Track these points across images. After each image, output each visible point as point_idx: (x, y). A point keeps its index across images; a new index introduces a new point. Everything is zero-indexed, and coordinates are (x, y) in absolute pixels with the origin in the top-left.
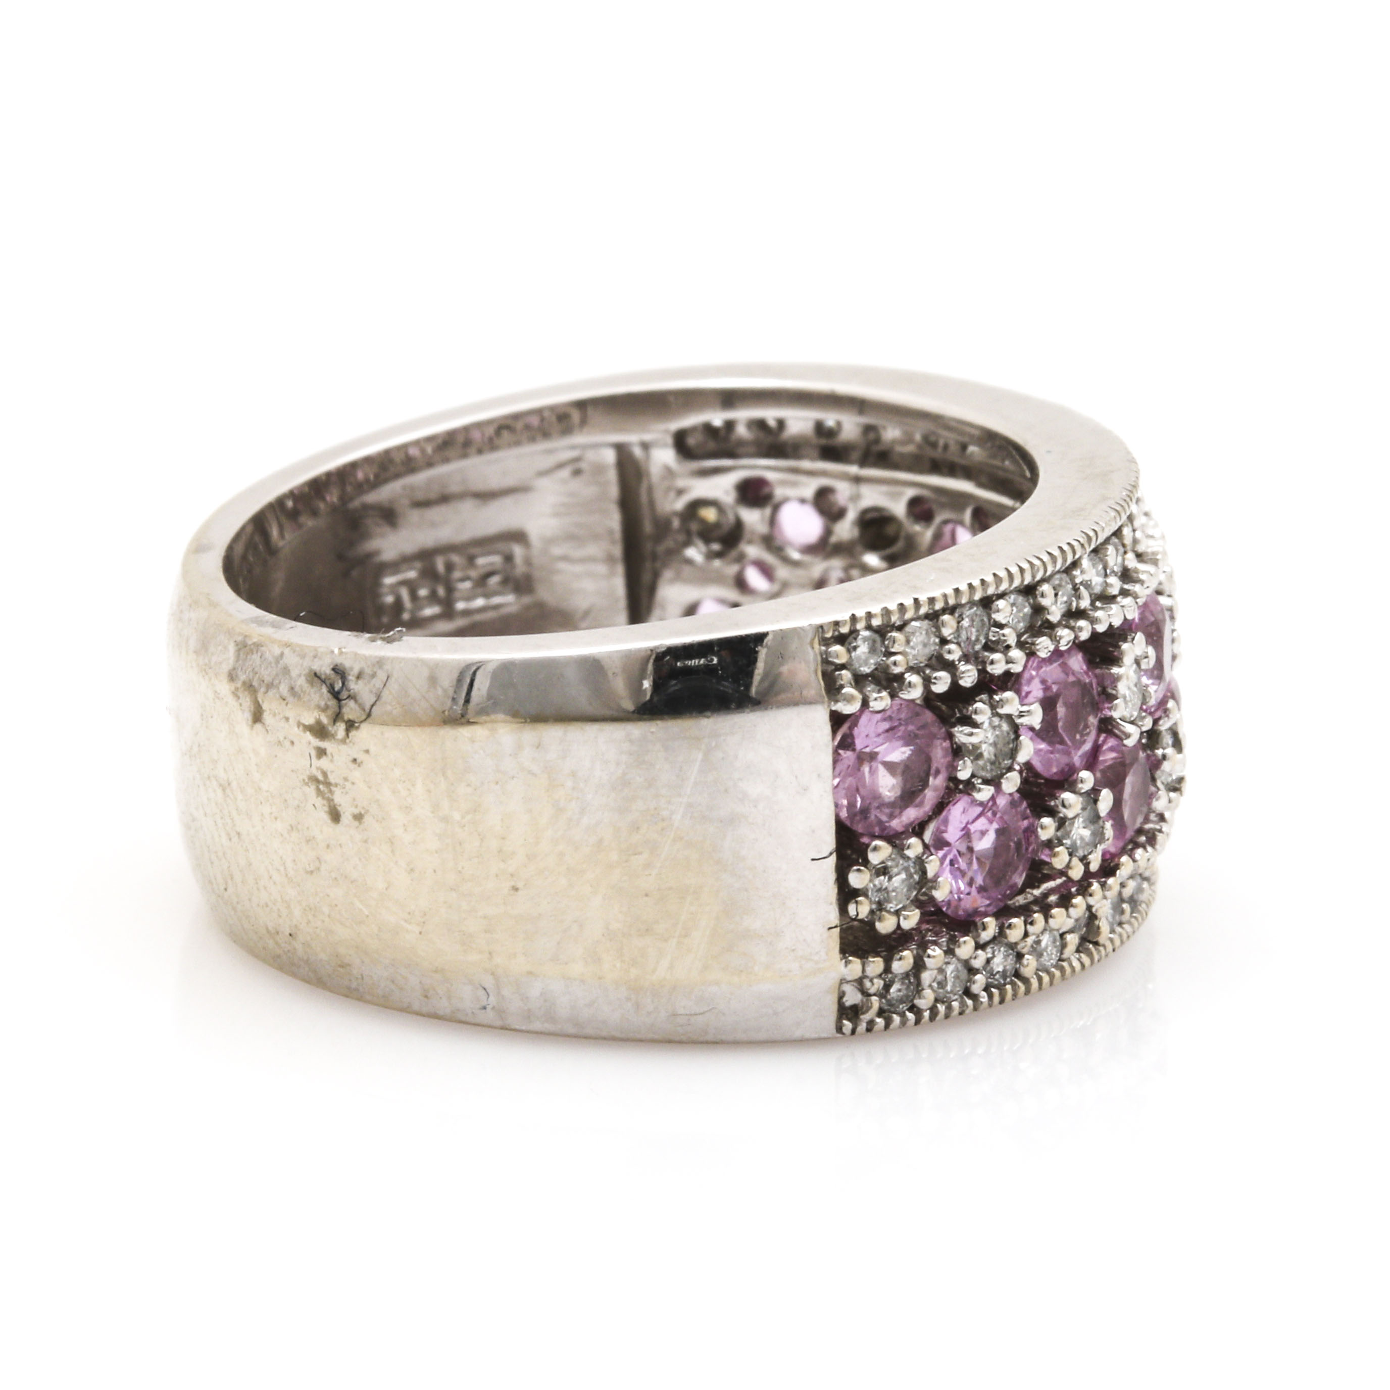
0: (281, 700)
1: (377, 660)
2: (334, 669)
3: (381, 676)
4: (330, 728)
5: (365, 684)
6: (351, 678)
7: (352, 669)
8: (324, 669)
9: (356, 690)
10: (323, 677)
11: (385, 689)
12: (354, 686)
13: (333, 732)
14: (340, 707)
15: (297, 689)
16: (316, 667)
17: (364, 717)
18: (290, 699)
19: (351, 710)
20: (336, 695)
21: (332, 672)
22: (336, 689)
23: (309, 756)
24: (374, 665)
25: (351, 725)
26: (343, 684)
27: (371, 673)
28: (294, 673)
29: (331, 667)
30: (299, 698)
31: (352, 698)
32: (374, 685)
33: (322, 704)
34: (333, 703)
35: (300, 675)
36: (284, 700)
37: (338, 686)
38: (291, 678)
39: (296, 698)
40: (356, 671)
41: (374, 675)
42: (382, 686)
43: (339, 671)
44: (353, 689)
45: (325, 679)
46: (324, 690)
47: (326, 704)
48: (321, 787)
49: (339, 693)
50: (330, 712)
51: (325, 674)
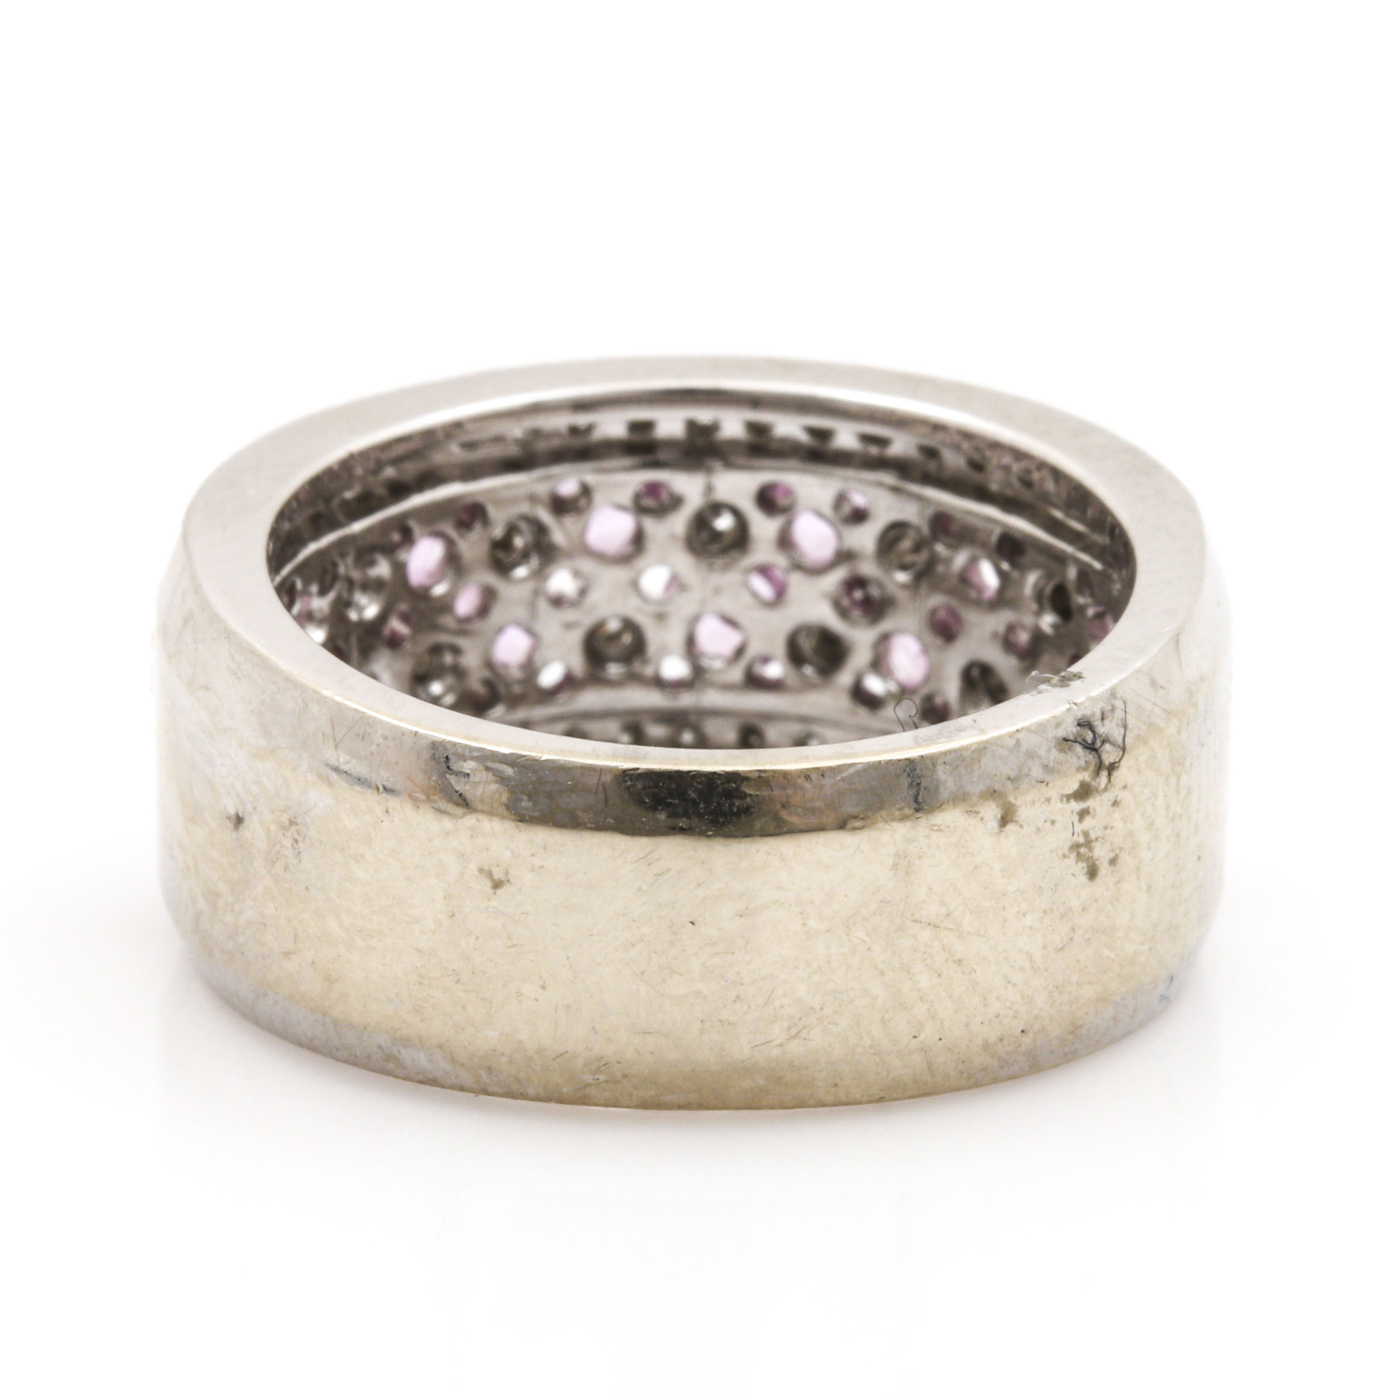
0: (1039, 785)
1: (1110, 692)
2: (1079, 725)
3: (1119, 704)
4: (1093, 783)
5: (1111, 722)
6: (1097, 723)
7: (1093, 714)
8: (1069, 730)
9: (1105, 731)
10: (1072, 738)
11: (1127, 715)
12: (1102, 729)
13: (1096, 786)
14: (1099, 757)
15: (1051, 764)
16: (1061, 733)
17: (1121, 753)
18: (1048, 778)
19: (1109, 754)
20: (1091, 748)
21: (1079, 728)
22: (1090, 742)
23: (1071, 824)
24: (1109, 700)
25: (1112, 768)
26: (1094, 732)
27: (1110, 708)
28: (1042, 752)
29: (1076, 724)
30: (1058, 772)
31: (1106, 742)
32: (1118, 717)
33: (1083, 763)
34: (1091, 757)
35: (1049, 749)
36: (1042, 782)
37: (1089, 736)
38: (1040, 758)
39: (1056, 774)
40: (1098, 715)
41: (1113, 710)
42: (1124, 713)
43: (1085, 724)
44: (1104, 732)
45: (1076, 738)
46: (1079, 749)
47: (1086, 762)
48: (1082, 850)
49: (1094, 743)
50: (1092, 768)
51: (1073, 734)
